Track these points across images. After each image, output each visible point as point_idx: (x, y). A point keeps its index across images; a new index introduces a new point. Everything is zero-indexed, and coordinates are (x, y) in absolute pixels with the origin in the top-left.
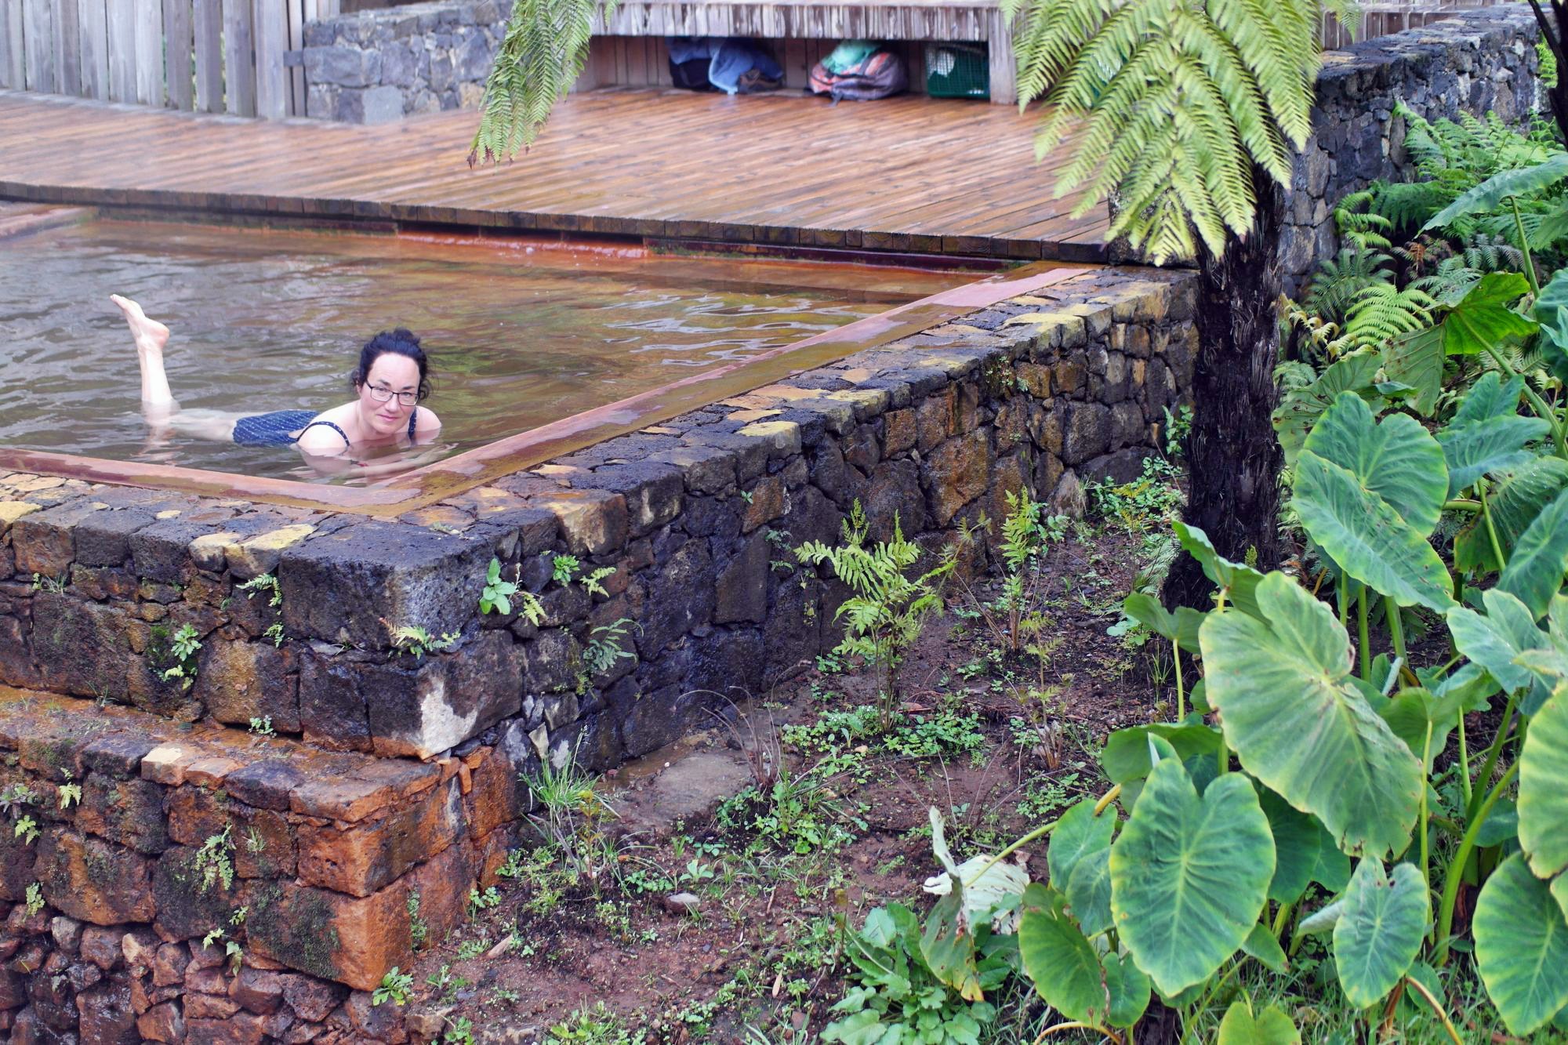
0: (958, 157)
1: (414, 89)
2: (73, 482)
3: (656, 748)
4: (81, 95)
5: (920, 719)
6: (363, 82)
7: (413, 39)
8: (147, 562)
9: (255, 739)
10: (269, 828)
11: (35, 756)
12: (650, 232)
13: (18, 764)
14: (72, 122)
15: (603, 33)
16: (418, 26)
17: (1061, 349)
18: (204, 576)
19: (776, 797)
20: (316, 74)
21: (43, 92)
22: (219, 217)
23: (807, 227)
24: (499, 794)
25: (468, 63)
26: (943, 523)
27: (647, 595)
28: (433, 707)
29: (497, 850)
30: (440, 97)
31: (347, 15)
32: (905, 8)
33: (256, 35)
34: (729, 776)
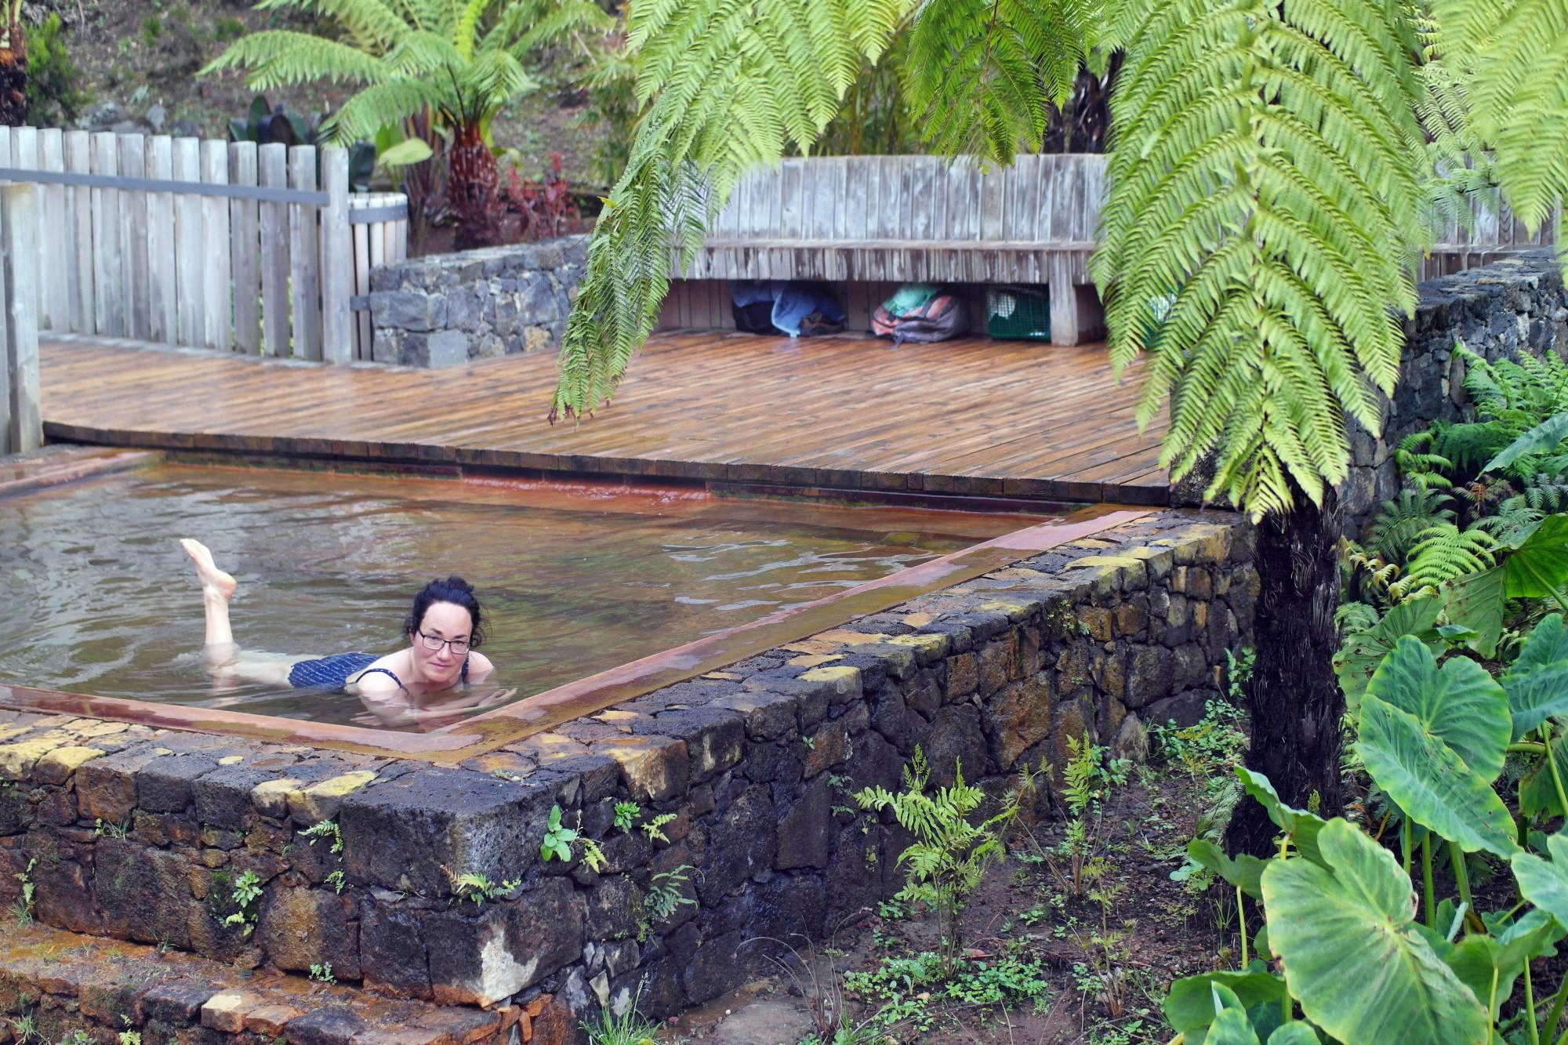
0: (1020, 399)
1: (479, 333)
2: (137, 727)
3: (716, 995)
4: (150, 339)
5: (983, 965)
6: (429, 327)
7: (478, 284)
8: (208, 807)
9: (315, 986)
11: (95, 1003)
12: (712, 475)
13: (78, 1010)
14: (140, 366)
16: (483, 270)
17: (1123, 592)
20: (382, 319)
21: (113, 336)
22: (285, 461)
23: (869, 470)
24: (559, 1042)
25: (533, 307)
26: (1005, 767)
27: (708, 841)
28: (494, 954)
30: (505, 341)
31: (413, 260)
32: (965, 251)
33: (323, 280)
34: (790, 1024)
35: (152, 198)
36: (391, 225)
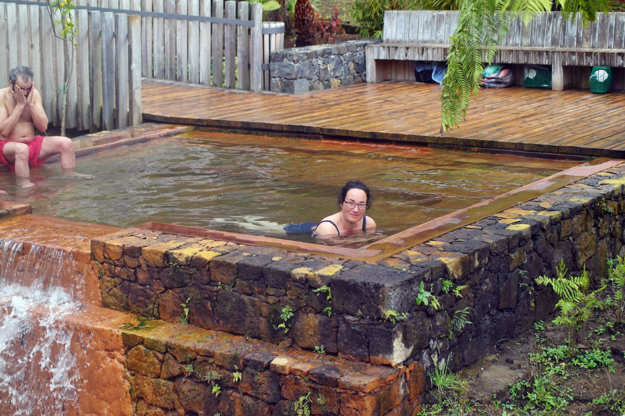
0: (549, 112)
1: (313, 80)
2: (230, 243)
3: (475, 362)
4: (176, 80)
5: (587, 352)
6: (294, 77)
7: (314, 60)
8: (271, 279)
9: (317, 355)
10: (327, 394)
11: (222, 360)
12: (432, 141)
13: (214, 362)
14: (176, 91)
15: (388, 59)
16: (316, 54)
17: (623, 195)
18: (297, 286)
19: (536, 385)
20: (273, 74)
21: (160, 79)
22: (246, 131)
23: (500, 141)
24: (419, 381)
25: (334, 70)
26: (579, 267)
27: (475, 297)
28: (398, 344)
29: (418, 404)
30: (323, 84)
31: (287, 50)
32: (516, 51)
33: (251, 57)
34: (510, 375)
35: (179, 22)
36: (278, 35)
